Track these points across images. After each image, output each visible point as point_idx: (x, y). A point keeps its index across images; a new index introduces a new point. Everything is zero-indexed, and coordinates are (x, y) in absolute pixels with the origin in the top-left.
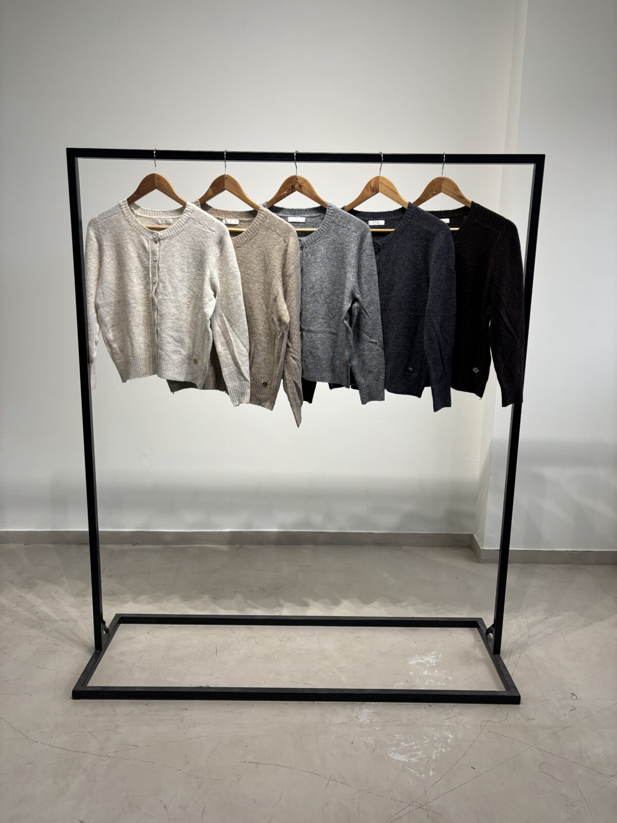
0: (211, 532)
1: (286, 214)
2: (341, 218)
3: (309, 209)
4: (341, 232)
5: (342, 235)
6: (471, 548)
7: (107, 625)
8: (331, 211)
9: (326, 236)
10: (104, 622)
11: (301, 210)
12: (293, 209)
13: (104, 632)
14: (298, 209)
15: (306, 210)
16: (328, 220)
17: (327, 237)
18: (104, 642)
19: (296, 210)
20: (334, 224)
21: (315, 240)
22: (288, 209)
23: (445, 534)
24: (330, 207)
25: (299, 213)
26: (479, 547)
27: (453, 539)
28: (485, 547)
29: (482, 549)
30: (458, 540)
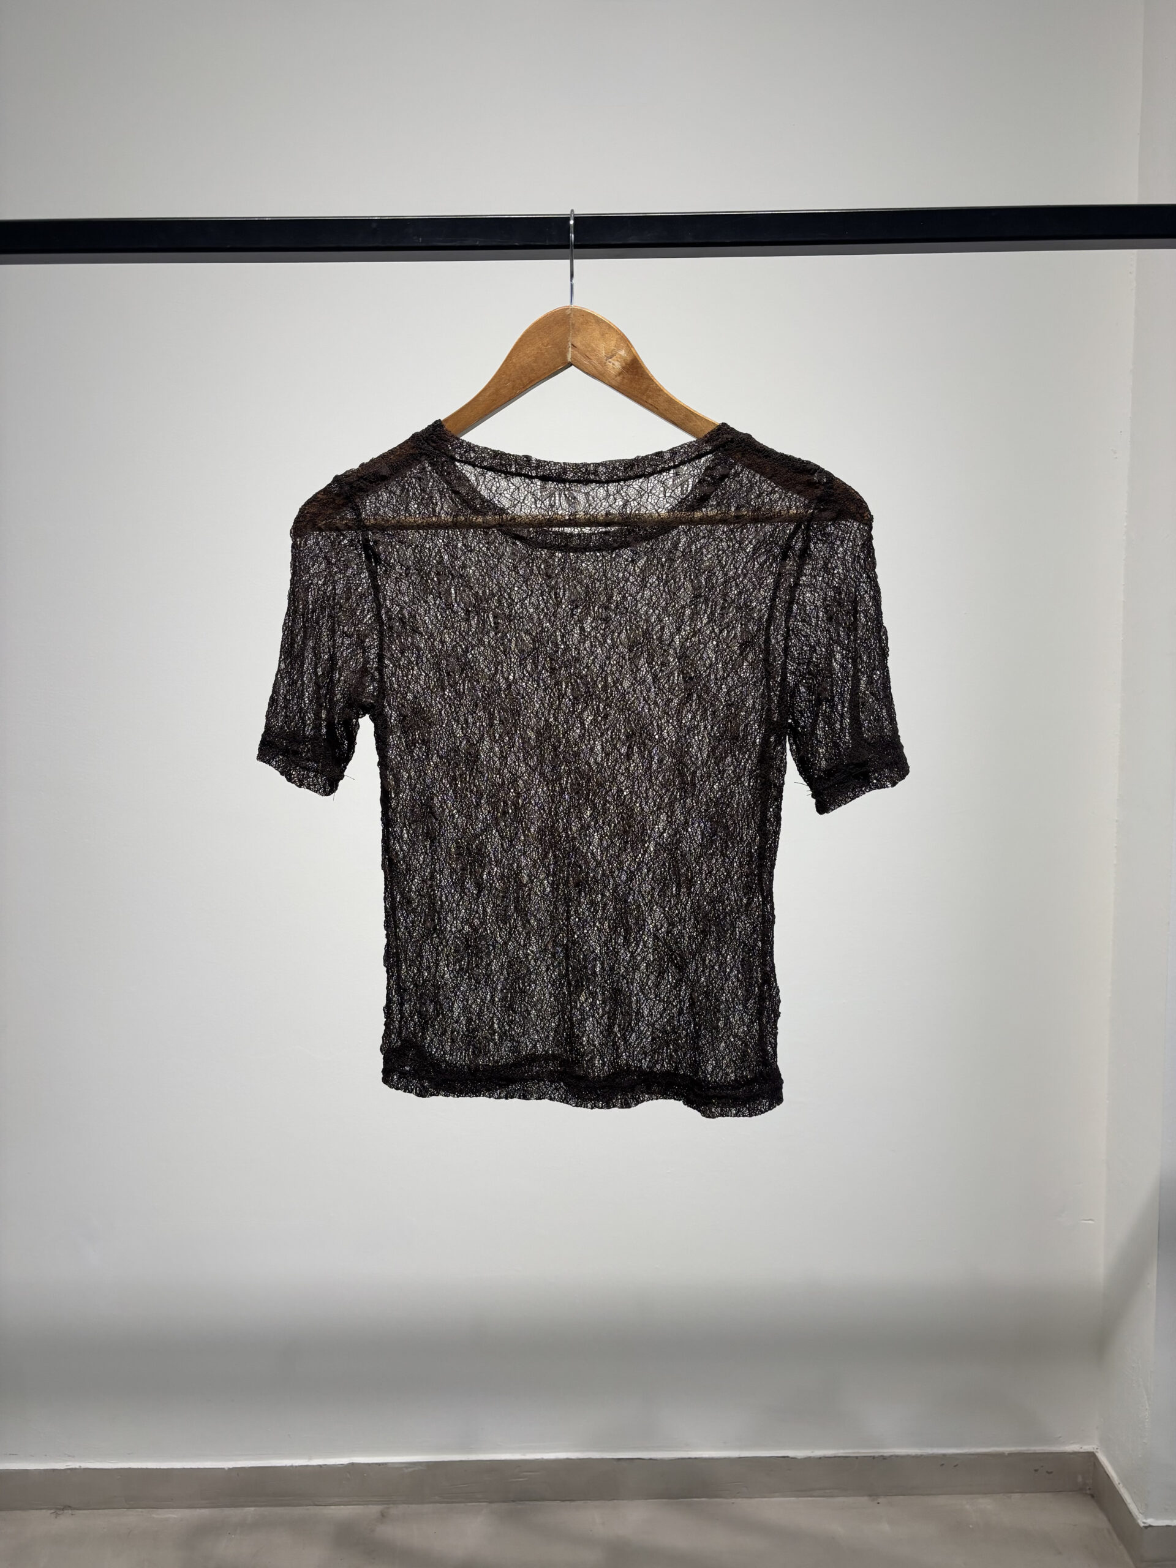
0: (292, 1466)
6: (1092, 1496)
23: (1011, 1454)
26: (1130, 1513)
27: (1036, 1471)
28: (1151, 1517)
29: (1142, 1525)
30: (1051, 1473)
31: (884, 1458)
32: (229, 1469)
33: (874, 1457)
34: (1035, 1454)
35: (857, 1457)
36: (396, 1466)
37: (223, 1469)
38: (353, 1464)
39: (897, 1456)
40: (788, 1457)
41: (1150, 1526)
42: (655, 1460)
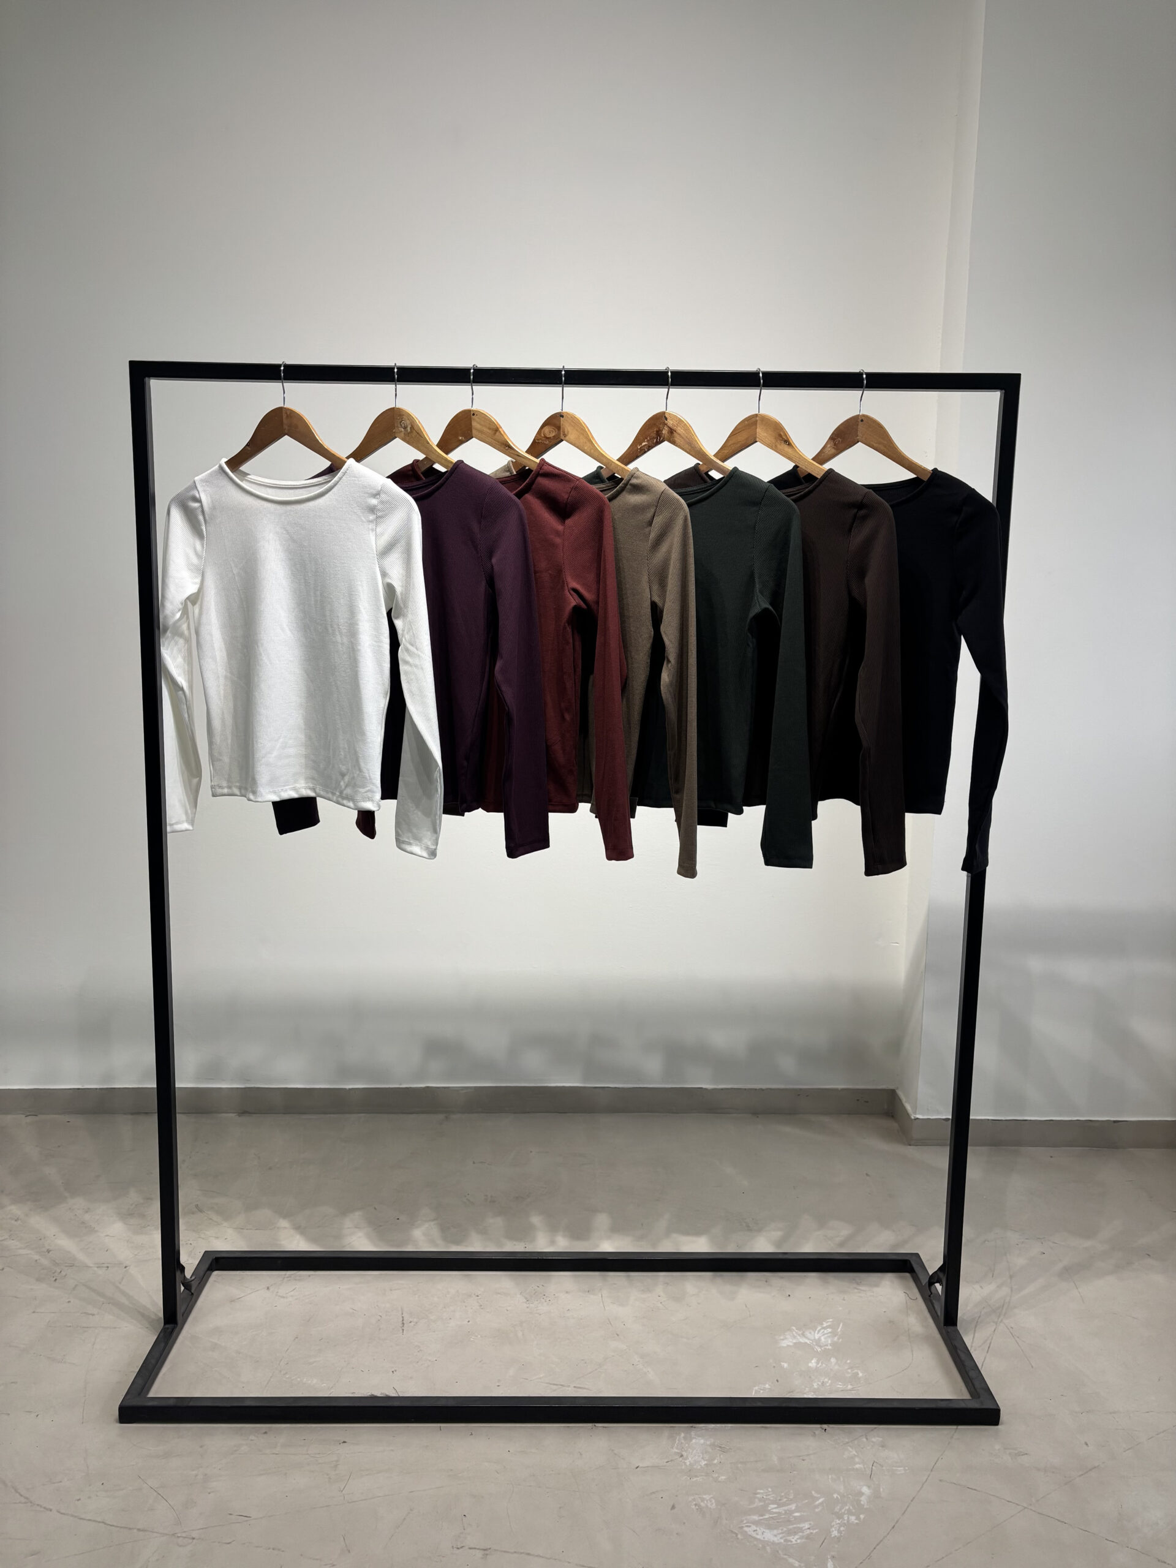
0: (389, 1088)
6: (893, 1116)
7: (188, 1274)
10: (182, 1268)
13: (182, 1288)
18: (180, 1309)
23: (844, 1090)
26: (908, 1114)
27: (858, 1100)
28: (919, 1114)
29: (913, 1118)
30: (867, 1102)
31: (762, 1090)
32: (350, 1089)
33: (756, 1089)
34: (858, 1089)
35: (745, 1089)
36: (456, 1089)
37: (345, 1089)
38: (428, 1087)
39: (771, 1089)
40: (702, 1088)
41: (918, 1119)
42: (619, 1088)
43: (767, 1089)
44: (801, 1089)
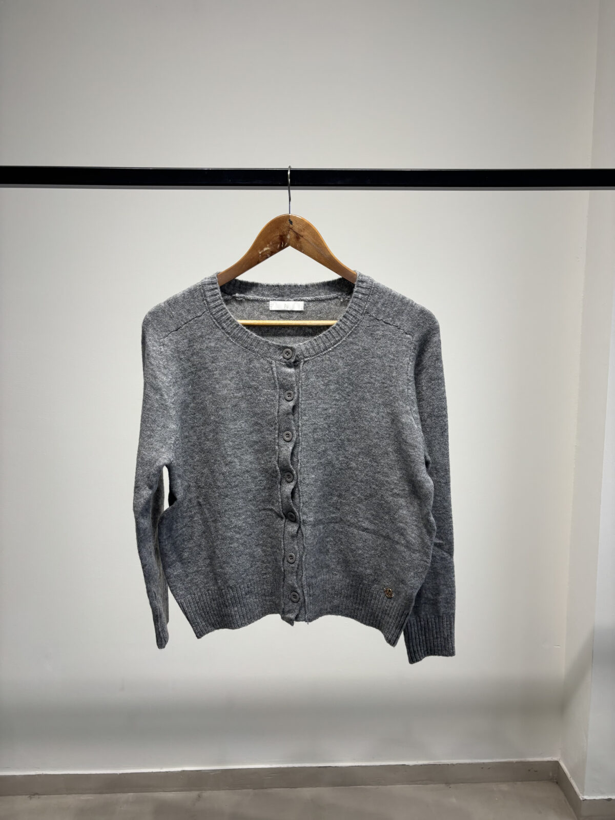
1: (263, 295)
2: (383, 304)
3: (313, 285)
4: (380, 333)
5: (383, 340)
6: (557, 783)
8: (363, 291)
9: (351, 339)
11: (295, 286)
12: (278, 286)
14: (290, 286)
15: (307, 286)
16: (357, 308)
17: (352, 343)
19: (284, 286)
20: (367, 316)
21: (326, 349)
22: (267, 285)
23: (517, 762)
24: (362, 282)
25: (291, 293)
26: (576, 792)
27: (529, 770)
28: (587, 795)
29: (581, 799)
30: (536, 771)
31: (453, 765)
33: (448, 764)
34: (529, 762)
35: (440, 765)
36: (205, 771)
38: (184, 771)
39: (460, 764)
40: (405, 765)
41: (585, 800)
43: (457, 764)
44: (484, 763)
